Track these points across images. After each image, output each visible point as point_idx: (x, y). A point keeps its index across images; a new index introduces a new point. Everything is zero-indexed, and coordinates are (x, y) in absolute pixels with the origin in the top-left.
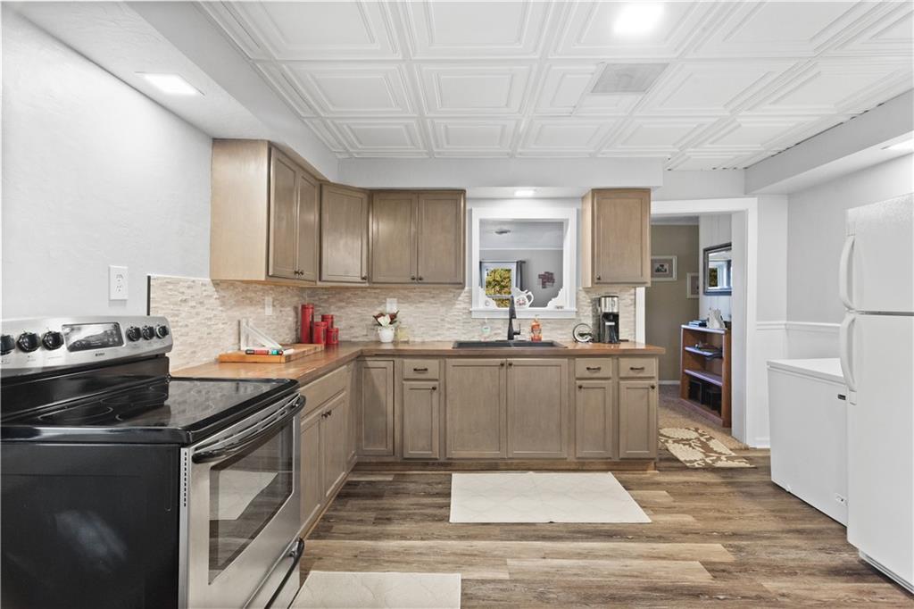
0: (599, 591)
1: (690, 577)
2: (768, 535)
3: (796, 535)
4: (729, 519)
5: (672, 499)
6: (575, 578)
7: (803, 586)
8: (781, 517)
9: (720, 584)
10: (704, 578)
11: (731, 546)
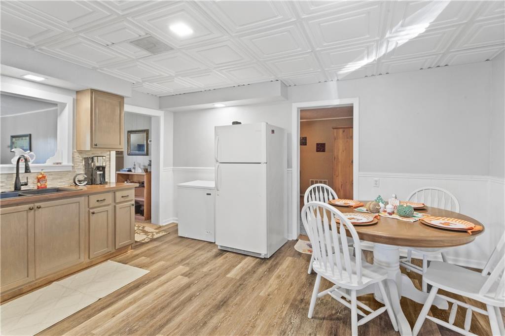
0: (155, 310)
1: (182, 282)
2: (192, 255)
3: (199, 251)
4: (176, 255)
5: (149, 259)
6: (139, 313)
7: (212, 265)
8: (191, 247)
9: (192, 279)
10: (186, 280)
11: (184, 264)
